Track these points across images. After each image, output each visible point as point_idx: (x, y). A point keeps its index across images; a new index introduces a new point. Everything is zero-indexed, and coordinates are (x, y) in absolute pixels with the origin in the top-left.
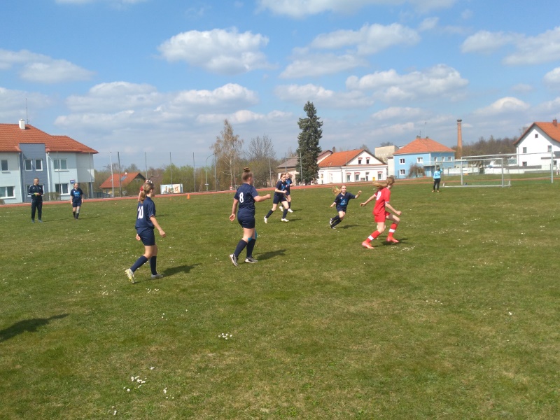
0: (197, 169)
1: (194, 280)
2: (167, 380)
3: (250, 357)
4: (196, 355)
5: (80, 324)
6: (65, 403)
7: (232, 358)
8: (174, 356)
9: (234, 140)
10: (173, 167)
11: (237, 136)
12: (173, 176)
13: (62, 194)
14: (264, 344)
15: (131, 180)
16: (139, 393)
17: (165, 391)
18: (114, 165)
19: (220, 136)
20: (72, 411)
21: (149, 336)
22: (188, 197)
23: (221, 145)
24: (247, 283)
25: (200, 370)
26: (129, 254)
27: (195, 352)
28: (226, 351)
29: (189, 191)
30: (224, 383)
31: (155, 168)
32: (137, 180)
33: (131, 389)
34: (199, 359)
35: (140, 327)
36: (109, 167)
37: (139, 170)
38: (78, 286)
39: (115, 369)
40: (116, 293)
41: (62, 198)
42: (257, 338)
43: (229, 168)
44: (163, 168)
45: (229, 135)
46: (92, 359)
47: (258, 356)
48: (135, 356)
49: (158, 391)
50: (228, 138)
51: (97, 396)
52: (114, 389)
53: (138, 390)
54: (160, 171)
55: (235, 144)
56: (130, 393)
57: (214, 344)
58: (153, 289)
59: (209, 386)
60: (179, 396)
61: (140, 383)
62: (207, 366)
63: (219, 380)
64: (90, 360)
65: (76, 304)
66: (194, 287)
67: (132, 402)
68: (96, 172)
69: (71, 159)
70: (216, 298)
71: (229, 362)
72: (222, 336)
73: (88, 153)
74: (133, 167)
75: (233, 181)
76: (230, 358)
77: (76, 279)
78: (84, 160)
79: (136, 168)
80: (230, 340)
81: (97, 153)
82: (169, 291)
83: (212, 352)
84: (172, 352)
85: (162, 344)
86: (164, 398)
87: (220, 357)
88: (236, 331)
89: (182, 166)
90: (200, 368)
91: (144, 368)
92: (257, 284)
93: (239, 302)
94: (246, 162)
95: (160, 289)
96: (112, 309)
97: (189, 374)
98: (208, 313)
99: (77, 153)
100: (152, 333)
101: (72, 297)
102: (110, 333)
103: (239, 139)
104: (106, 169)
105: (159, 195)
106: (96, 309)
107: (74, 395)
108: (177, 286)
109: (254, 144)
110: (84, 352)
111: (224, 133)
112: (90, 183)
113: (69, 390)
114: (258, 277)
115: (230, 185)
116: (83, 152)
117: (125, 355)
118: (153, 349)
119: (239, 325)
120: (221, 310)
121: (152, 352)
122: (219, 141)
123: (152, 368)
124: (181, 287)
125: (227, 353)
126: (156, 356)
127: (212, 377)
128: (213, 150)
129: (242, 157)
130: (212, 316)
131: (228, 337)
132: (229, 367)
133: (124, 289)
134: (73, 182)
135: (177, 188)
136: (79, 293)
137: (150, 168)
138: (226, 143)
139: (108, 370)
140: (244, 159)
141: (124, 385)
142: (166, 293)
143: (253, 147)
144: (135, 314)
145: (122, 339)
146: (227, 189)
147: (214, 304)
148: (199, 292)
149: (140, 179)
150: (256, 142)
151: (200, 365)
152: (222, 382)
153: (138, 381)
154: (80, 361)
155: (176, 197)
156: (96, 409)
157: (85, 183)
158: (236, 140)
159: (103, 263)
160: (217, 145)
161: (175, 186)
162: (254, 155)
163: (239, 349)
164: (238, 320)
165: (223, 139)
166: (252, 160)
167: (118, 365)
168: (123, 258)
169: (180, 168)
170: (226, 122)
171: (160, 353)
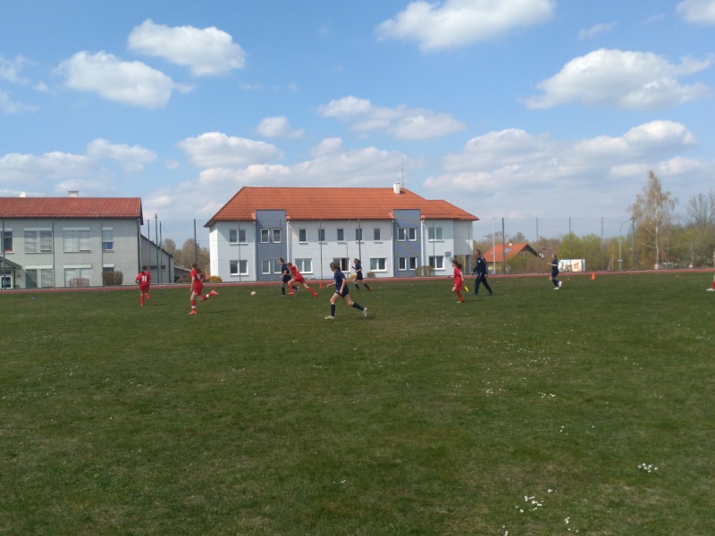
0: (606, 239)
2: (569, 508)
3: (684, 501)
4: (607, 485)
6: (449, 511)
7: (658, 498)
8: (577, 481)
9: (662, 198)
10: (571, 236)
11: (669, 193)
12: (573, 247)
13: (436, 269)
15: (516, 253)
16: (535, 517)
17: (567, 522)
18: (496, 234)
19: (642, 193)
21: (545, 451)
22: (593, 278)
23: (643, 206)
24: (682, 402)
25: (612, 504)
27: (605, 481)
28: (649, 487)
29: (593, 269)
30: (645, 527)
31: (547, 238)
32: (524, 253)
33: (524, 510)
34: (610, 491)
35: (534, 439)
36: (490, 236)
37: (527, 241)
38: (458, 379)
39: (505, 483)
40: (502, 393)
41: (437, 274)
42: (695, 478)
43: (653, 238)
44: (558, 238)
45: (656, 192)
46: (478, 467)
47: (696, 501)
48: (528, 472)
49: (559, 519)
50: (653, 196)
51: (485, 511)
52: (504, 506)
53: (533, 513)
54: (555, 242)
55: (664, 203)
56: (522, 514)
57: (632, 475)
58: (548, 394)
59: (625, 528)
60: (585, 530)
61: (535, 505)
62: (622, 501)
63: (639, 522)
65: (456, 399)
66: (603, 398)
67: (525, 526)
68: (474, 242)
69: (447, 228)
70: (634, 417)
71: (653, 501)
72: (643, 467)
73: (466, 220)
74: (520, 236)
75: (660, 256)
76: (654, 497)
77: (455, 370)
78: (462, 227)
79: (523, 238)
80: (654, 474)
81: (477, 219)
82: (569, 399)
83: (628, 485)
84: (575, 476)
85: (562, 464)
86: (566, 530)
87: (640, 493)
88: (663, 464)
89: (585, 234)
90: (613, 502)
91: (540, 488)
92: (695, 405)
93: (668, 426)
94: (681, 230)
95: (557, 394)
96: (498, 411)
97: (597, 507)
98: (623, 435)
99: (455, 220)
100: (548, 449)
103: (671, 197)
106: (480, 409)
107: (459, 504)
108: (580, 394)
111: (648, 190)
112: (467, 256)
113: (453, 496)
115: (654, 262)
117: (516, 469)
118: (550, 467)
119: (668, 457)
120: (642, 433)
121: (548, 472)
122: (640, 200)
123: (549, 491)
124: (585, 396)
125: (649, 490)
126: (554, 478)
127: (629, 516)
129: (674, 223)
130: (629, 439)
131: (651, 469)
132: (652, 508)
133: (511, 389)
134: (448, 254)
135: (576, 265)
136: (459, 388)
137: (541, 237)
138: (650, 203)
139: (496, 482)
140: (678, 226)
141: (517, 504)
142: (564, 401)
143: (692, 209)
146: (648, 268)
147: (631, 423)
148: (610, 406)
149: (528, 253)
151: (612, 498)
152: (643, 525)
153: (534, 502)
155: (576, 276)
156: (483, 524)
158: (665, 198)
159: (486, 355)
160: (636, 207)
162: (694, 220)
163: (668, 488)
164: (666, 450)
165: (646, 198)
166: (691, 227)
167: (508, 479)
168: (509, 351)
169: (581, 237)
170: (651, 175)
171: (560, 474)
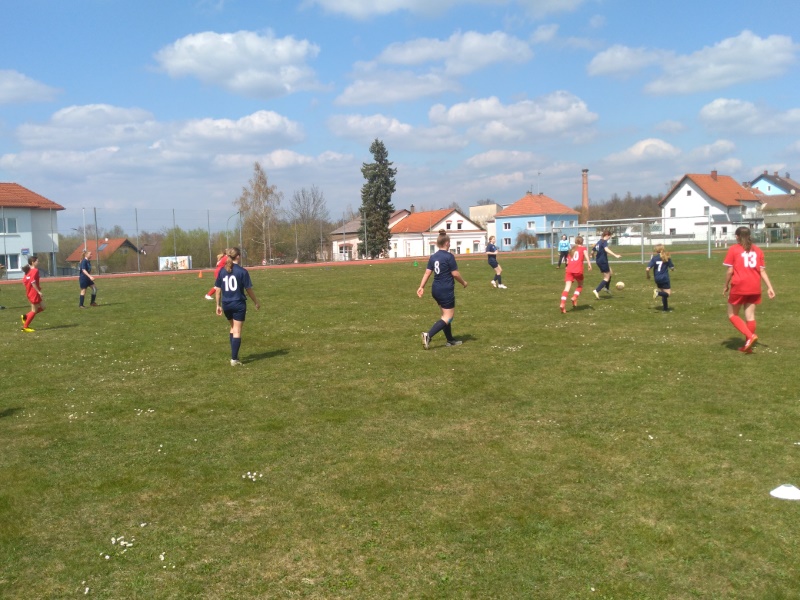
0: (214, 235)
1: (206, 395)
2: (164, 542)
3: (288, 506)
4: (209, 505)
5: (35, 462)
6: (11, 578)
7: (262, 508)
8: (175, 506)
9: (268, 192)
10: (177, 230)
11: (273, 187)
12: (177, 243)
13: (9, 270)
14: (307, 486)
15: (113, 249)
16: (123, 561)
17: (163, 558)
18: (89, 227)
19: (249, 186)
20: (21, 590)
21: (139, 477)
22: (200, 276)
23: (249, 200)
24: (287, 399)
25: (215, 526)
26: (110, 360)
27: (208, 500)
28: (254, 497)
29: (201, 267)
30: (249, 543)
31: (150, 233)
32: (123, 249)
33: (111, 556)
34: (213, 510)
35: (126, 465)
36: (80, 230)
37: (127, 235)
38: (33, 406)
39: (87, 527)
40: (90, 416)
41: (10, 276)
42: (299, 479)
43: (261, 234)
44: (162, 232)
45: (262, 186)
46: (53, 513)
47: (300, 503)
48: (117, 507)
49: (151, 557)
50: (260, 189)
51: (60, 567)
52: (84, 556)
53: (121, 556)
54: (158, 237)
55: (270, 198)
56: (109, 561)
57: (236, 488)
58: (145, 410)
59: (227, 550)
60: (183, 564)
61: (125, 546)
62: (224, 519)
63: (242, 540)
64: (50, 514)
65: (28, 432)
66: (207, 406)
67: (111, 575)
68: (60, 237)
69: (23, 218)
70: (240, 422)
71: (257, 513)
72: (247, 476)
73: (47, 209)
74: (118, 231)
75: (268, 252)
76: (259, 507)
77: (29, 396)
78: (43, 219)
79: (122, 232)
80: (259, 482)
81: (63, 209)
82: (169, 412)
83: (232, 499)
84: (173, 501)
85: (158, 490)
86: (161, 567)
87: (244, 506)
88: (268, 469)
89: (192, 230)
90: (215, 523)
91: (131, 524)
92: (300, 401)
93: (275, 427)
94: (287, 225)
95: (157, 409)
96: (83, 439)
97: (197, 532)
98: (228, 443)
99: (33, 208)
100: (143, 474)
101: (24, 422)
102: (79, 474)
103: (276, 191)
104: (76, 233)
105: (156, 273)
106: (60, 439)
107: (25, 566)
108: (182, 405)
109: (297, 199)
110: (40, 502)
111: (254, 182)
112: (51, 254)
113: (17, 559)
114: (301, 391)
115: (262, 259)
116: (43, 208)
117: (102, 507)
118: (144, 497)
119: (273, 460)
120: (247, 438)
121: (142, 502)
122: (247, 194)
123: (143, 525)
124: (188, 406)
125: (254, 501)
126: (149, 508)
127: (233, 535)
128: (237, 207)
129: (280, 218)
130: (234, 447)
131: (256, 477)
132: (256, 520)
133: (101, 410)
134: (25, 252)
135: (183, 262)
136: (34, 417)
137: (143, 232)
138: (257, 196)
139: (76, 528)
140: (284, 221)
141: (102, 550)
142: (164, 415)
143: (297, 204)
144: (117, 447)
145: (98, 483)
146: (258, 264)
147: (237, 429)
148: (215, 413)
149: (128, 249)
150: (301, 197)
151: (214, 518)
152: (246, 542)
153: (122, 543)
154: (34, 516)
155: (182, 275)
156: (57, 586)
157: (44, 254)
158: (272, 192)
159: (71, 372)
160: (243, 200)
161: (180, 259)
162: (298, 216)
163: (272, 494)
164: (271, 453)
165: (252, 192)
166: (296, 222)
167: (91, 521)
168: (100, 364)
169: (187, 232)
170: (258, 167)
171: (156, 502)
